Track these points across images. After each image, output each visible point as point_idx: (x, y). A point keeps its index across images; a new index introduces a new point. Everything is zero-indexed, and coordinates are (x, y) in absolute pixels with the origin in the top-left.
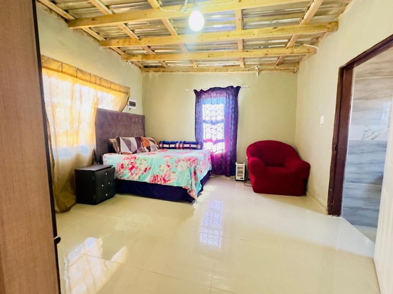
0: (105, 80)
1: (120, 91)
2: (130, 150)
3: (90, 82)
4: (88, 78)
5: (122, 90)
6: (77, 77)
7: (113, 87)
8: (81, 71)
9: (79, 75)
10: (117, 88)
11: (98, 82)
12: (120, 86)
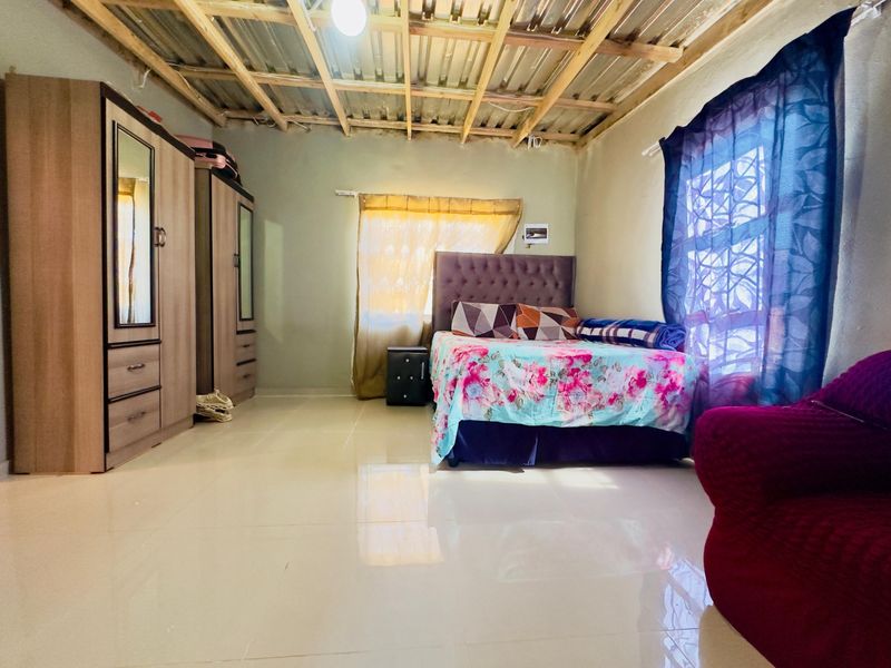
0: (456, 199)
1: (495, 213)
2: (472, 328)
3: (429, 211)
4: (425, 205)
5: (500, 209)
6: (407, 209)
7: (476, 207)
8: (413, 198)
9: (412, 204)
10: (489, 207)
11: (445, 207)
12: (495, 202)
